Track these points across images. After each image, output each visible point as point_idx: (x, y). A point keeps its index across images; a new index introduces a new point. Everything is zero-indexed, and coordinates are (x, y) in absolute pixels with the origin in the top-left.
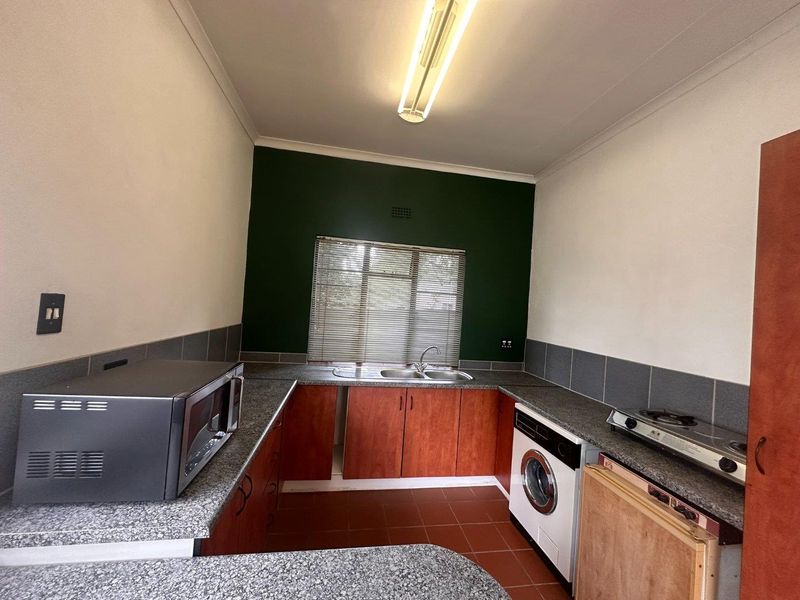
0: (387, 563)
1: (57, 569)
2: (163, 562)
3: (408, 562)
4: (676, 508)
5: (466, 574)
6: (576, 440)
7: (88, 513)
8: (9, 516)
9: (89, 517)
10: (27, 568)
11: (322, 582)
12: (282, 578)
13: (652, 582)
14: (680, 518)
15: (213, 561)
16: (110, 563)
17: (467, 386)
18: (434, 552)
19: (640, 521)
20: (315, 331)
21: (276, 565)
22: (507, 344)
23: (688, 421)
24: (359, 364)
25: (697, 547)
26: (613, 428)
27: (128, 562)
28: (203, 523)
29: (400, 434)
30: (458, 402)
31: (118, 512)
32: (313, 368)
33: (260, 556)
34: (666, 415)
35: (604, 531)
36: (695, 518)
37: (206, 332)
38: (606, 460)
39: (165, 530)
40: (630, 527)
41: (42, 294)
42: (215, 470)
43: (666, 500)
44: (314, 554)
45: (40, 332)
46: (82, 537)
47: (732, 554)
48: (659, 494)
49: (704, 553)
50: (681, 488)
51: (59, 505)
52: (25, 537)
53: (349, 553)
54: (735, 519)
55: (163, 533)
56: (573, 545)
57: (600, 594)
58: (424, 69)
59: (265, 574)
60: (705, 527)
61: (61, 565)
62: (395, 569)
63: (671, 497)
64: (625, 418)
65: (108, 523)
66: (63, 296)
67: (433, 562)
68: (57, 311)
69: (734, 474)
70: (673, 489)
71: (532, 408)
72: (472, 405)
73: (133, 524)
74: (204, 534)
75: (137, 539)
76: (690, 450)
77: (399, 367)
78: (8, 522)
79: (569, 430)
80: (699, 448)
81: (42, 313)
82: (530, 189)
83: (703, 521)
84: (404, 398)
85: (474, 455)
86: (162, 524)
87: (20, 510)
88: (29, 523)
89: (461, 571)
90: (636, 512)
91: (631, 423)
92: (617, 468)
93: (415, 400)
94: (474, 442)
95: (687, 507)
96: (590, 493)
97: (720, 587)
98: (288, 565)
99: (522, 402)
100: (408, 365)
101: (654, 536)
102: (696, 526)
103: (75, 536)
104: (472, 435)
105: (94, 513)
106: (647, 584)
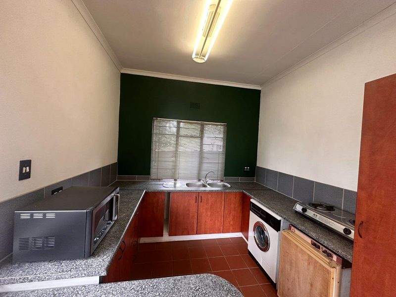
0: (189, 284)
1: (36, 292)
2: (85, 287)
3: (199, 283)
4: (323, 252)
5: (225, 288)
6: (279, 218)
7: (49, 265)
8: (11, 269)
9: (49, 267)
10: (22, 292)
11: (159, 294)
12: (141, 293)
13: (312, 285)
14: (324, 256)
15: (108, 285)
16: (60, 288)
17: (227, 191)
18: (211, 278)
19: (306, 257)
20: (154, 165)
21: (138, 287)
22: (247, 169)
23: (330, 208)
24: (175, 180)
25: (332, 270)
26: (296, 212)
27: (69, 287)
28: (103, 269)
29: (196, 214)
30: (223, 198)
31: (63, 264)
32: (153, 183)
33: (130, 282)
34: (321, 205)
35: (291, 261)
36: (331, 256)
37: (100, 168)
38: (292, 228)
39: (86, 273)
40: (302, 260)
41: (21, 161)
42: (107, 241)
43: (319, 248)
44: (156, 280)
45: (20, 179)
46: (47, 277)
47: (347, 272)
48: (316, 245)
49: (335, 273)
50: (326, 242)
51: (34, 262)
52: (20, 279)
53: (171, 279)
54: (349, 258)
55: (85, 274)
56: (277, 266)
57: (289, 289)
58: (205, 38)
59: (133, 291)
60: (336, 260)
61: (38, 290)
62: (193, 286)
63: (321, 246)
64: (302, 207)
65: (58, 270)
66: (30, 161)
67: (211, 283)
68: (28, 168)
69: (349, 236)
70: (322, 243)
71: (258, 202)
72: (230, 199)
73: (70, 270)
74: (104, 274)
75: (73, 277)
76: (331, 223)
77: (195, 181)
78: (11, 271)
79: (275, 213)
80: (335, 223)
81: (21, 170)
82: (258, 92)
83: (335, 258)
84: (197, 198)
85: (231, 223)
86: (84, 270)
87: (17, 265)
88: (21, 272)
89: (223, 286)
90: (305, 253)
91: (304, 210)
92: (297, 232)
93: (202, 198)
94: (231, 217)
95: (328, 251)
96: (285, 244)
97: (342, 287)
98: (144, 286)
99: (254, 198)
100: (200, 180)
101: (313, 264)
102: (332, 260)
103: (44, 277)
104: (230, 214)
105: (51, 265)
106: (309, 285)
